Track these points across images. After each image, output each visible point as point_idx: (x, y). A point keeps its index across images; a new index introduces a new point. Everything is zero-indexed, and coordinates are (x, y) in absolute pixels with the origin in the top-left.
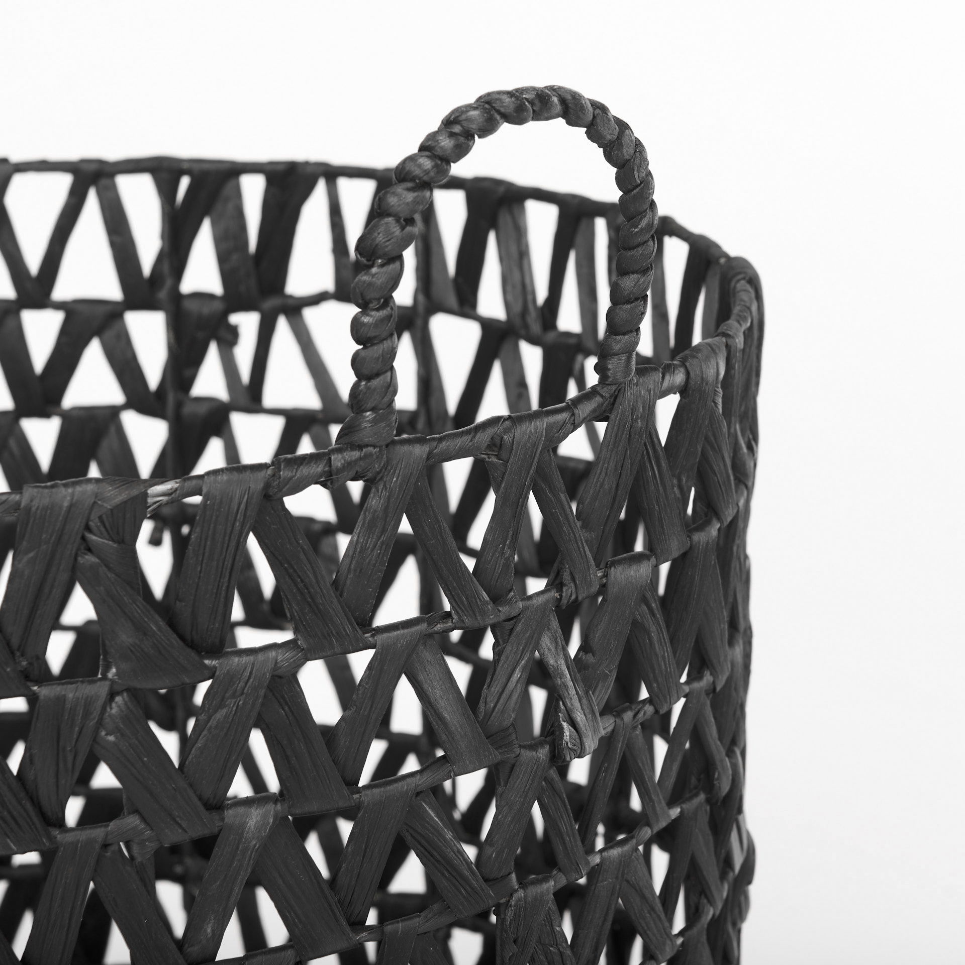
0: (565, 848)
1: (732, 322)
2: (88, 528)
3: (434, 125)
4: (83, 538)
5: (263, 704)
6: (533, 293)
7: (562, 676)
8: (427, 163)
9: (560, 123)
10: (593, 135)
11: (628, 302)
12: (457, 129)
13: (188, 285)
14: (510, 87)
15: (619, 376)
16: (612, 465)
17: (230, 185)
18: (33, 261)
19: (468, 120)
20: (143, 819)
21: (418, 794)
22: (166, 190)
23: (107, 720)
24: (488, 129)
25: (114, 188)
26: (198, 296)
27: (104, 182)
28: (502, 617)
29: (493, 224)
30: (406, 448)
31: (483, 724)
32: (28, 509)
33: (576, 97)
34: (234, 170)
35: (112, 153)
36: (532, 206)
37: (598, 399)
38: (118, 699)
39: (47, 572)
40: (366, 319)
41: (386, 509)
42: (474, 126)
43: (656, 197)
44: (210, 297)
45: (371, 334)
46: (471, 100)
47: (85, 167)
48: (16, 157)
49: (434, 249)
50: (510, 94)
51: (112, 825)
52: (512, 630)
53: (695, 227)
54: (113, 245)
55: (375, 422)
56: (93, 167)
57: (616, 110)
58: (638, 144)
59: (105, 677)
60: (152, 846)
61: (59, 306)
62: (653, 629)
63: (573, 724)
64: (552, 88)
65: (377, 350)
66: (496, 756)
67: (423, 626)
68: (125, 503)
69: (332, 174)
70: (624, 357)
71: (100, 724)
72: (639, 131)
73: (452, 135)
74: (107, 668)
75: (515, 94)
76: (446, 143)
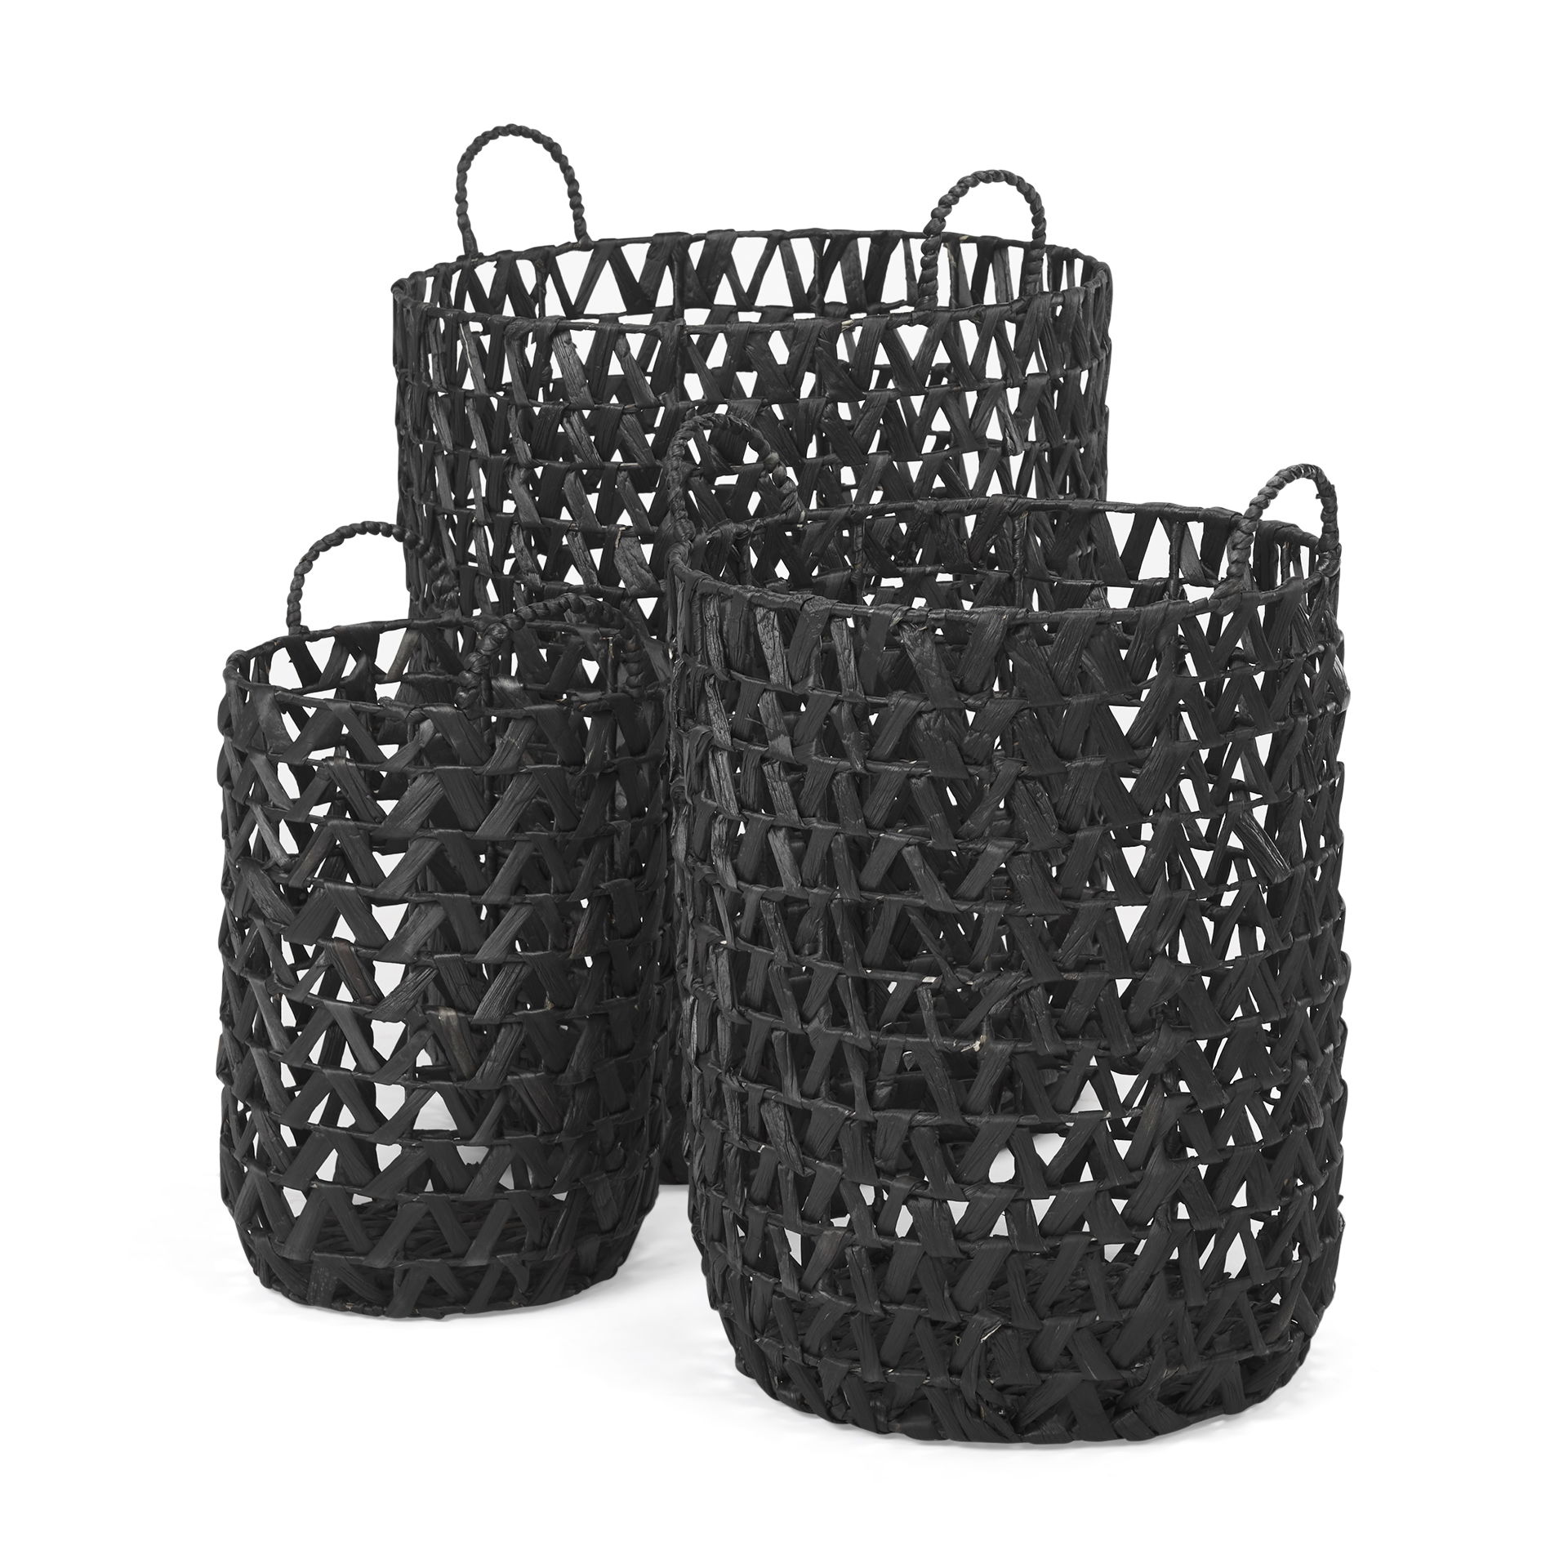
1: (1091, 282)
2: (819, 336)
3: (954, 183)
4: (817, 340)
5: (884, 412)
6: (1012, 294)
7: (1007, 417)
8: (951, 198)
9: (1004, 183)
10: (1020, 190)
11: (1032, 261)
12: (963, 185)
13: (827, 299)
14: (984, 170)
15: (1032, 292)
17: (851, 244)
18: (746, 285)
19: (968, 181)
20: (838, 455)
21: (946, 459)
22: (817, 247)
23: (824, 413)
24: (975, 184)
25: (790, 245)
26: (832, 303)
27: (784, 242)
28: (981, 388)
29: (991, 260)
30: (941, 314)
31: (973, 433)
32: (792, 329)
33: (1012, 175)
34: (855, 236)
35: (788, 228)
36: (1011, 249)
37: (1020, 302)
38: (829, 405)
41: (934, 337)
42: (969, 184)
43: (1046, 217)
44: (840, 304)
46: (970, 174)
47: (775, 234)
48: (738, 228)
49: (961, 275)
50: (984, 172)
51: (825, 457)
52: (985, 395)
54: (788, 276)
55: (929, 302)
56: (779, 234)
57: (1027, 181)
58: (1037, 194)
59: (824, 396)
61: (759, 309)
63: (1011, 438)
67: (948, 388)
68: (829, 329)
69: (907, 237)
71: (822, 415)
72: (1038, 189)
74: (825, 392)
75: (986, 172)
76: (958, 190)
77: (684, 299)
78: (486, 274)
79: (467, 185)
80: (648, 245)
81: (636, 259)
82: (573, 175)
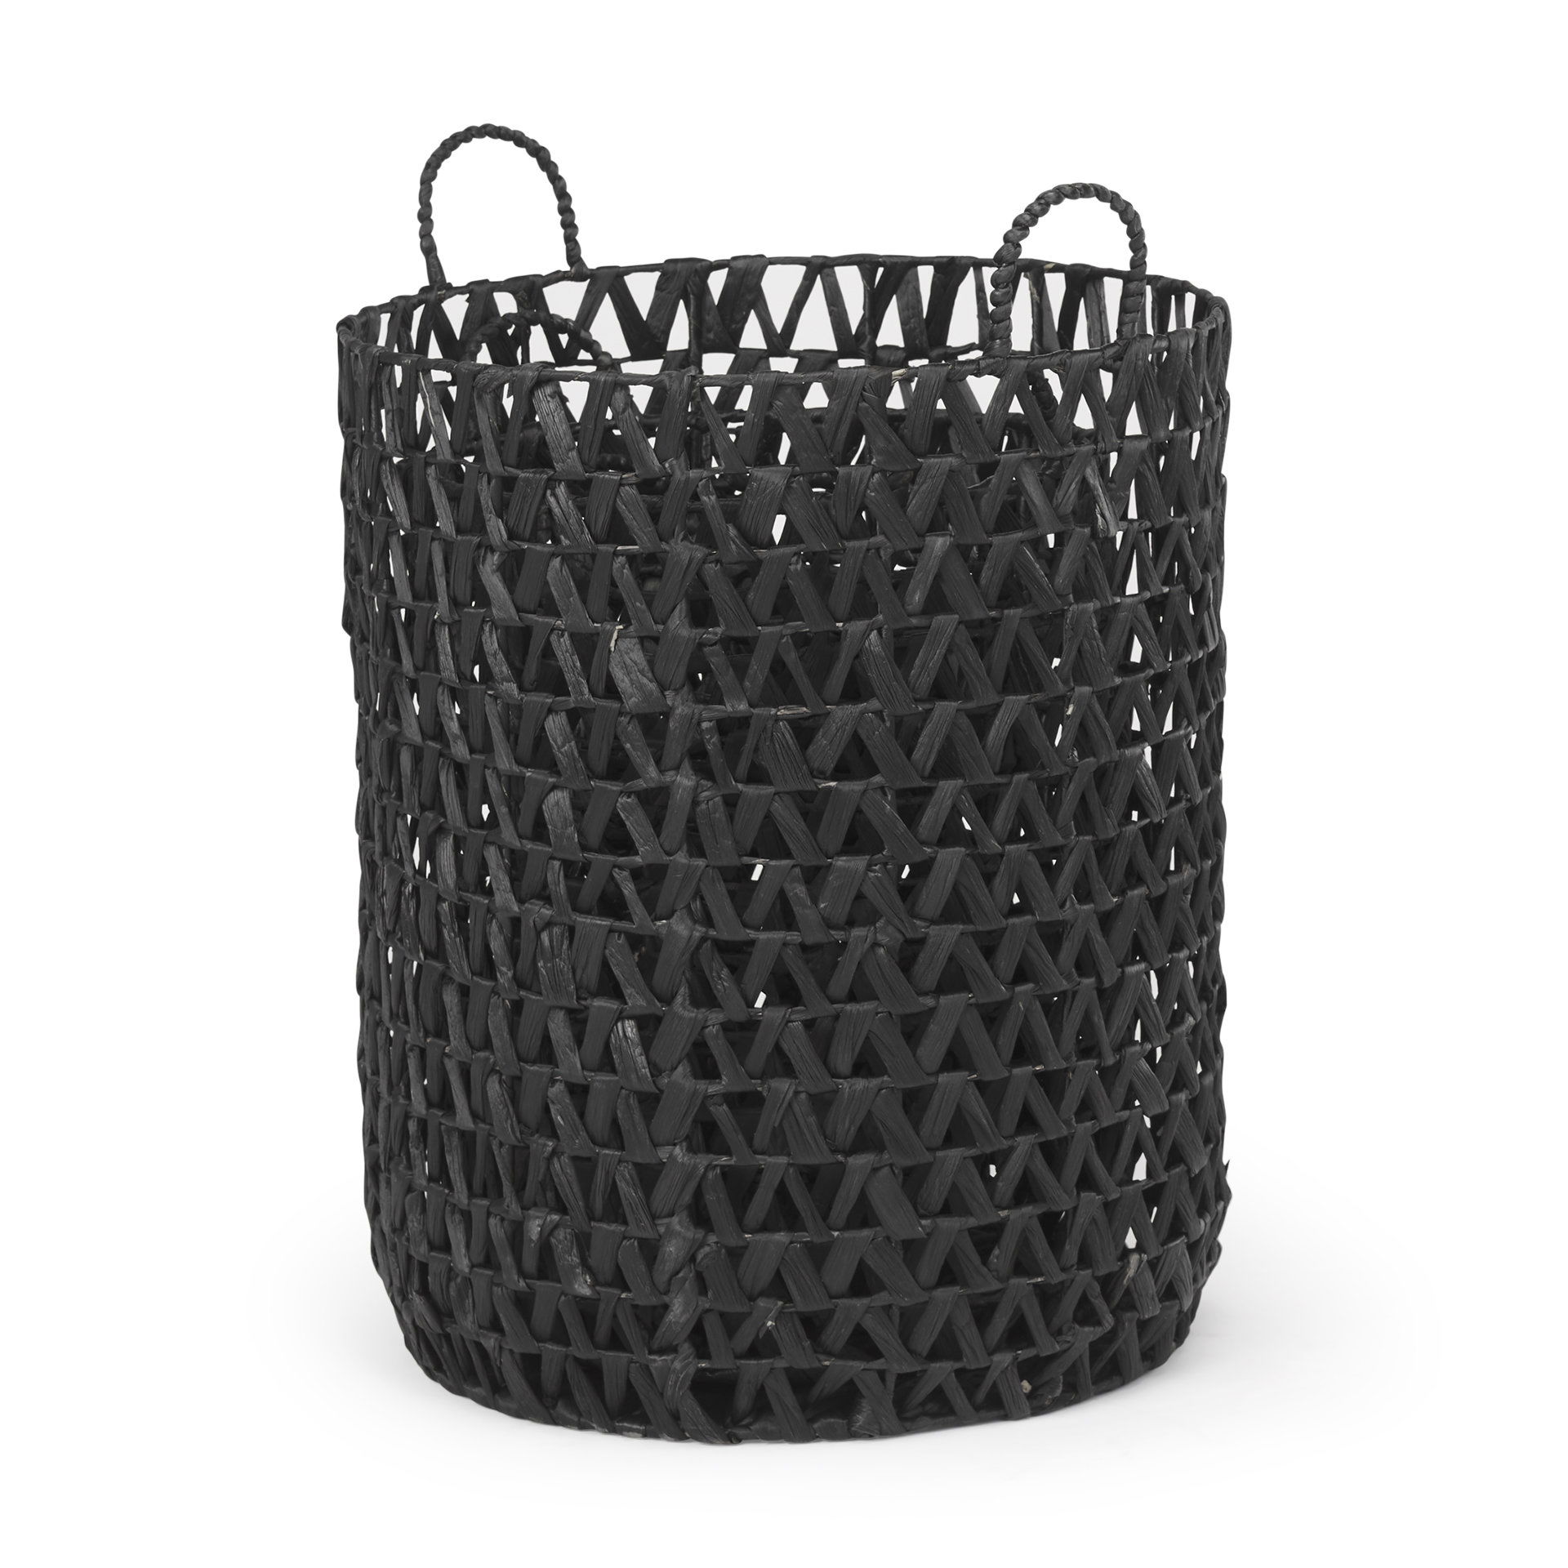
0: (1100, 588)
1: (1203, 323)
2: (864, 389)
3: (1032, 200)
4: (862, 394)
5: (945, 484)
6: (1108, 337)
7: (1097, 490)
8: (1028, 217)
9: (1095, 199)
10: (1113, 207)
11: (1133, 296)
12: (1042, 201)
13: (880, 341)
14: (1070, 183)
15: (1131, 334)
16: (1125, 382)
17: (910, 273)
18: (779, 324)
19: (1049, 197)
21: (1022, 542)
22: (868, 276)
23: (870, 485)
25: (834, 274)
26: (886, 347)
27: (826, 271)
28: (1065, 453)
29: (1083, 294)
30: (1018, 361)
31: (1056, 509)
32: (836, 380)
33: (1103, 188)
34: (915, 262)
37: (1117, 347)
38: (876, 475)
39: (844, 410)
40: (997, 293)
42: (1051, 200)
43: (1146, 241)
44: (896, 348)
45: (1000, 300)
46: (1051, 188)
47: (814, 261)
48: (769, 254)
50: (1070, 186)
51: (872, 540)
52: (1070, 462)
53: (1199, 285)
54: (831, 313)
55: (1001, 345)
56: (820, 261)
57: (1136, 207)
58: (1136, 214)
59: (870, 464)
60: (890, 551)
61: (795, 354)
62: (1149, 476)
63: (1103, 516)
64: (1092, 185)
65: (1002, 308)
66: (1061, 528)
68: (881, 378)
69: (978, 264)
70: (1131, 325)
71: (867, 487)
73: (1040, 204)
74: (872, 459)
75: (1072, 186)
76: (1037, 208)
77: (702, 342)
78: (456, 310)
79: (432, 201)
80: (657, 274)
81: (643, 291)
82: (564, 187)
